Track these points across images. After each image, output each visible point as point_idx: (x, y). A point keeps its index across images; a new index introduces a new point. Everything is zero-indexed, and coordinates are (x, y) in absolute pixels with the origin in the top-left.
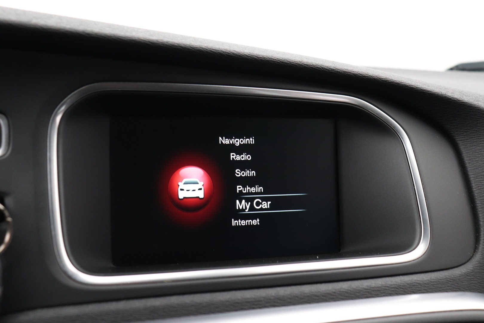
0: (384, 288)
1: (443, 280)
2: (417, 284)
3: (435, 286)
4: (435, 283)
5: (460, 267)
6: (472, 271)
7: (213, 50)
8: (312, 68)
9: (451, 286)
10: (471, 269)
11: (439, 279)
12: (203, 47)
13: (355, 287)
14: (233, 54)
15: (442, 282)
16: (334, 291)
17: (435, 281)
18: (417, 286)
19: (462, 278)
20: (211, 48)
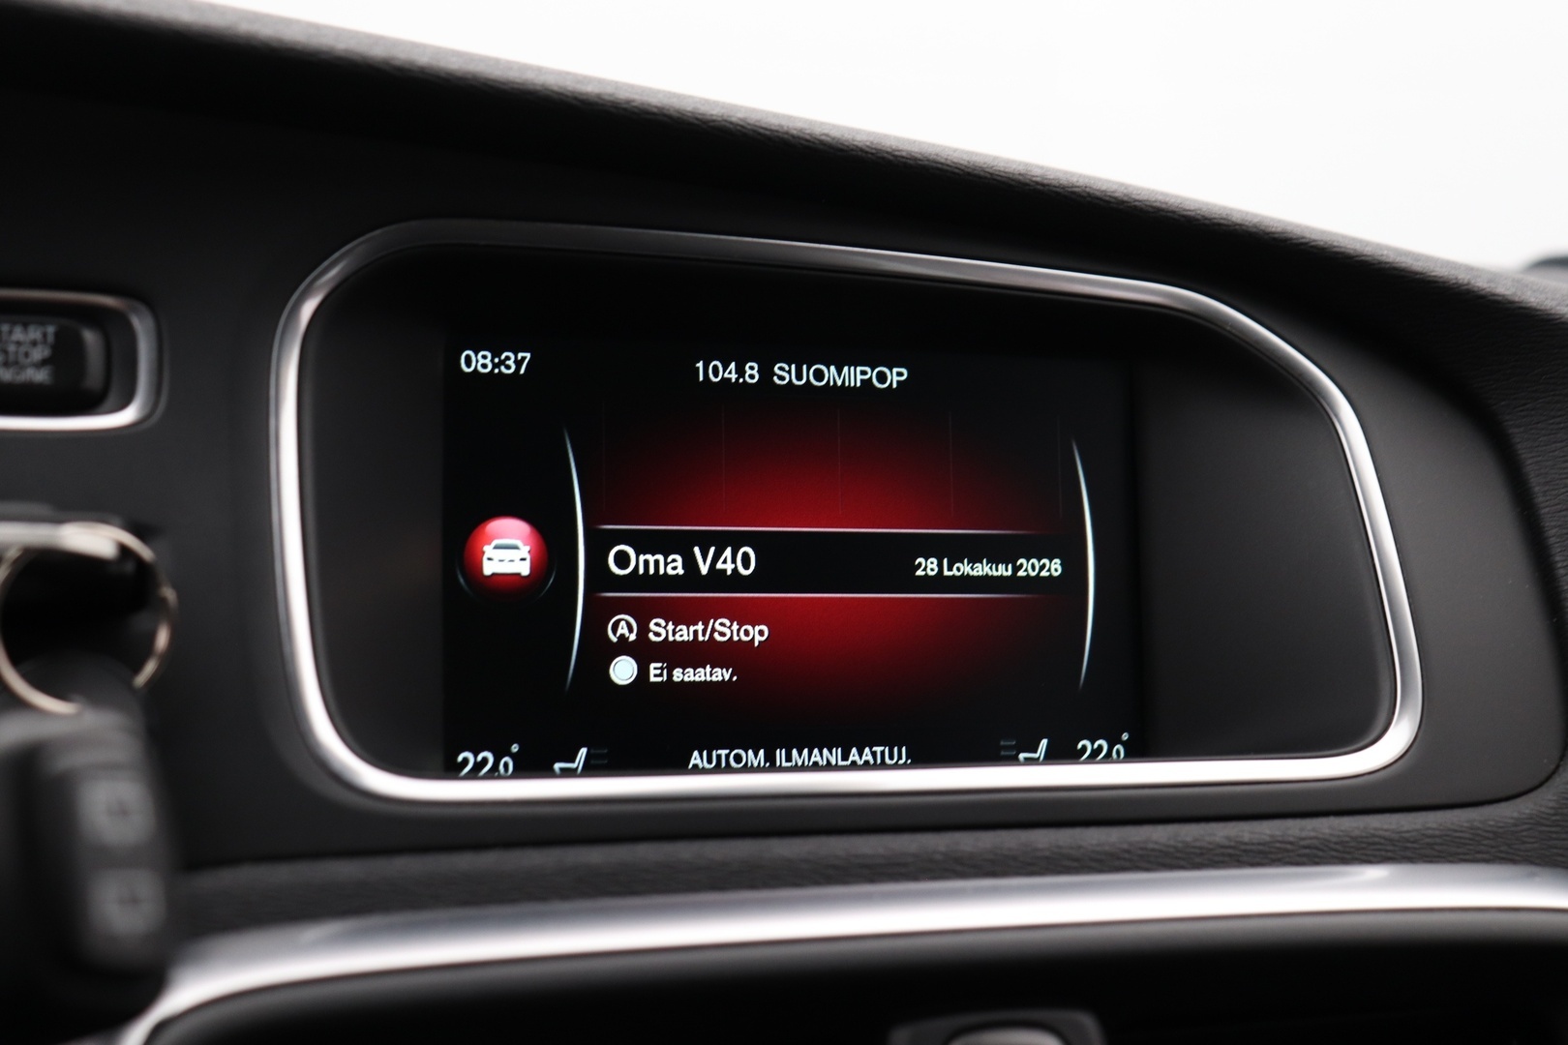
0: (1278, 845)
1: (1461, 832)
2: (1382, 841)
3: (1437, 847)
4: (1438, 840)
5: (1519, 801)
6: (1552, 812)
7: (762, 131)
8: (1057, 193)
9: (1487, 853)
10: (1551, 804)
11: (1450, 830)
12: (734, 119)
13: (1189, 839)
14: (822, 142)
15: (1460, 838)
16: (1125, 846)
17: (1437, 833)
18: (1379, 847)
19: (1522, 831)
20: (757, 124)
